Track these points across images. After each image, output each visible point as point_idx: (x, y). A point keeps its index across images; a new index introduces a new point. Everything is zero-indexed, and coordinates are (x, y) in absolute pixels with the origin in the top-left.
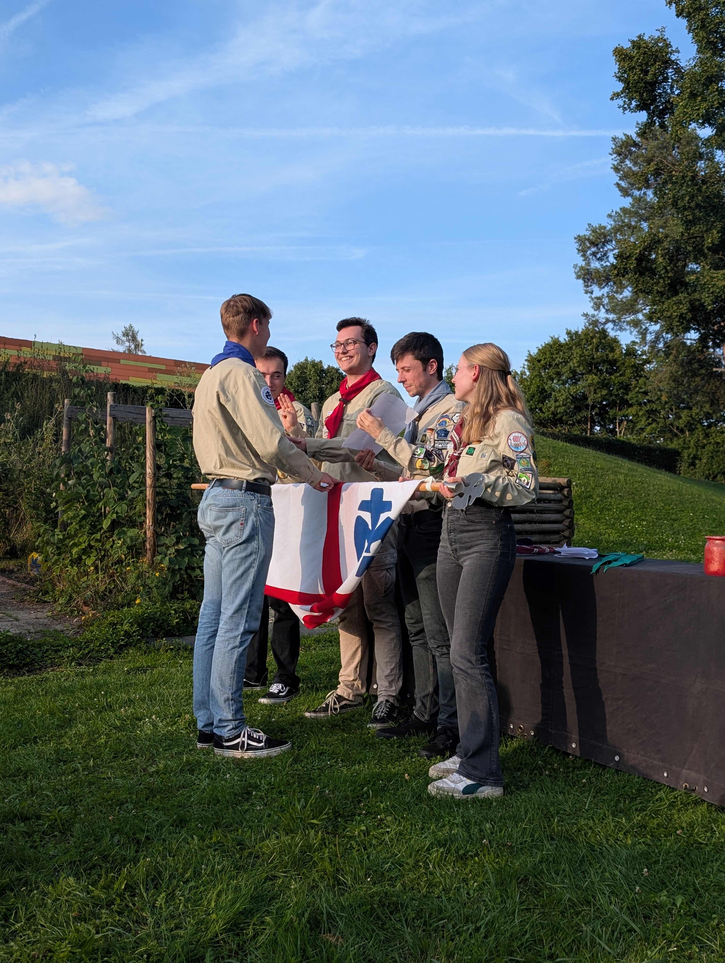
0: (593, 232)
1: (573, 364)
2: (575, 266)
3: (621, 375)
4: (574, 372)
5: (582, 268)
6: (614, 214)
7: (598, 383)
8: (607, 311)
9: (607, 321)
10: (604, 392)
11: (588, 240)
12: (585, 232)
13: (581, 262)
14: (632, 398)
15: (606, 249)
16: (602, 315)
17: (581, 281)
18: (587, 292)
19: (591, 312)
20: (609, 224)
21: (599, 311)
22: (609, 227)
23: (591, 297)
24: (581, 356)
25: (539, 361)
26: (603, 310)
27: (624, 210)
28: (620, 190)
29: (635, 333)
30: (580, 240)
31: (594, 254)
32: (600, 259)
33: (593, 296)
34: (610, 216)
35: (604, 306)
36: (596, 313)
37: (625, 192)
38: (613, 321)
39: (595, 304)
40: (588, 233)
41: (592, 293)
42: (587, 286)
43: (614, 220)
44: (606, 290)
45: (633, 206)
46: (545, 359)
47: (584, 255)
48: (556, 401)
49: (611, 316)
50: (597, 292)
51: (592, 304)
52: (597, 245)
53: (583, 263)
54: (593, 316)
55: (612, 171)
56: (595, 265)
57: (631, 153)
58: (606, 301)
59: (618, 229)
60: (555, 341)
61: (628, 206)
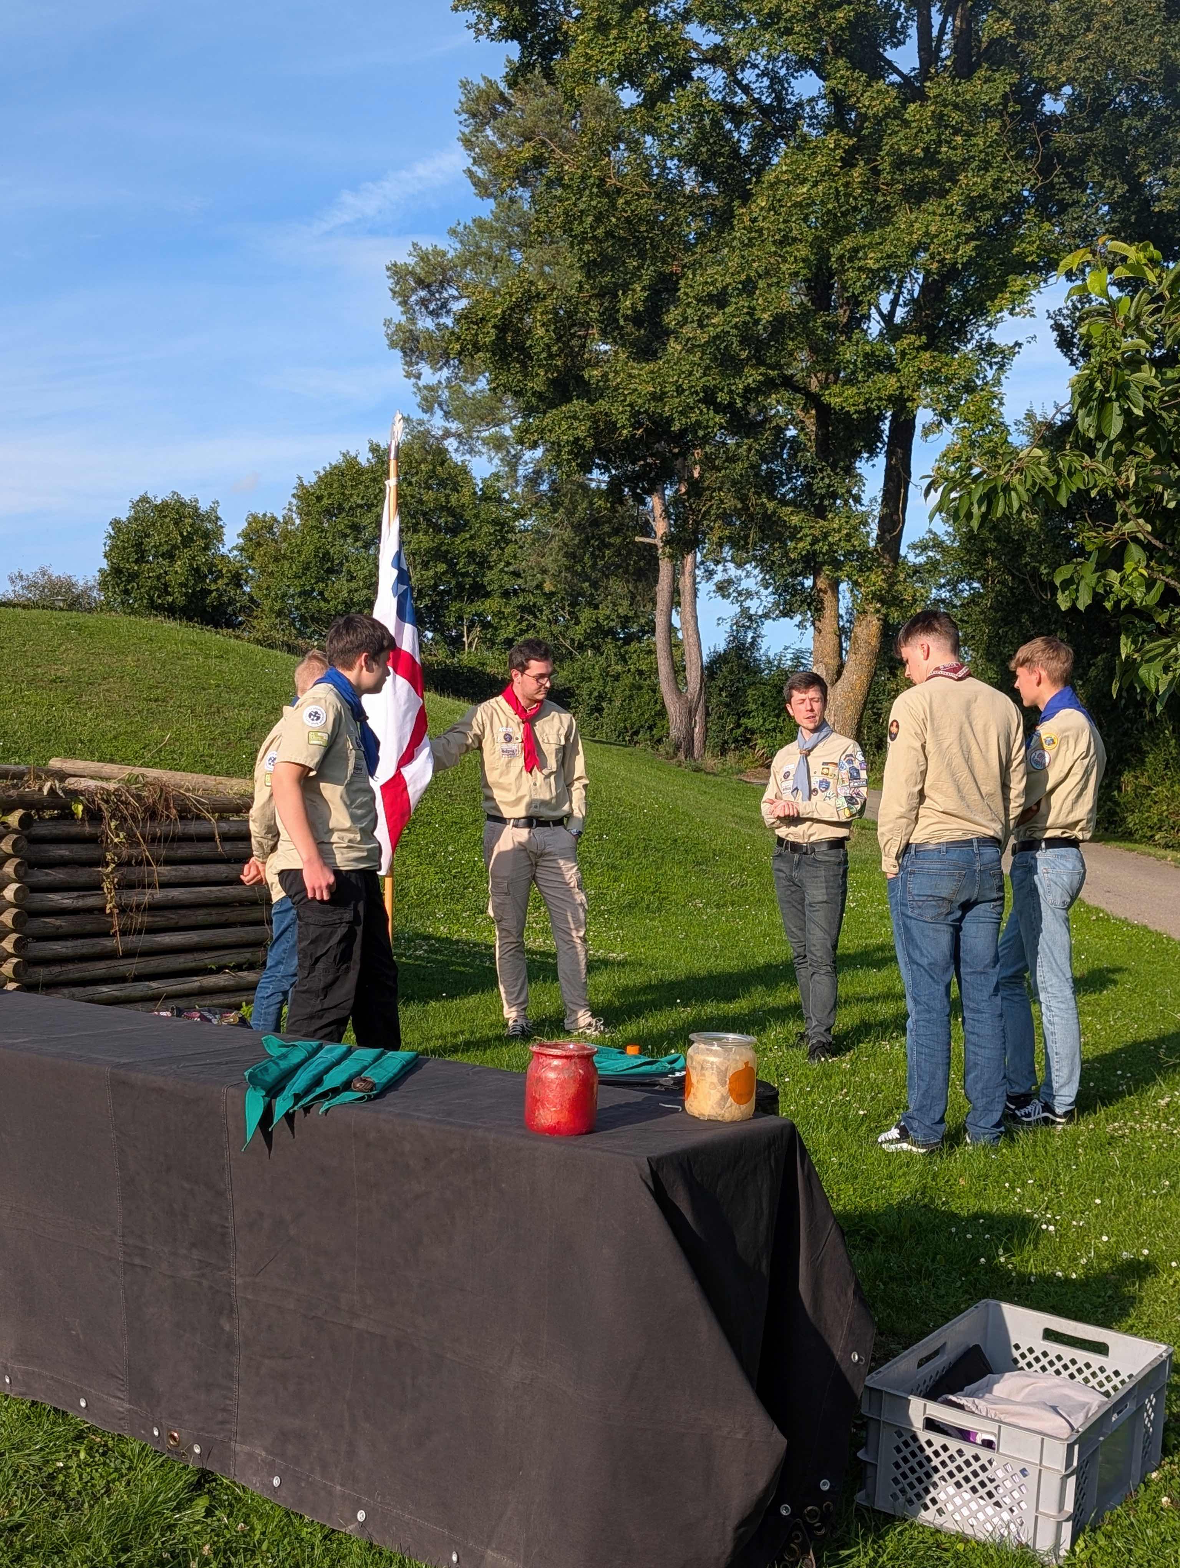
0: (422, 259)
2: (387, 323)
3: (472, 537)
5: (399, 328)
6: (460, 229)
8: (447, 415)
9: (447, 434)
10: (442, 567)
11: (412, 273)
12: (406, 258)
13: (397, 315)
14: (491, 582)
15: (445, 295)
16: (437, 423)
17: (398, 353)
18: (408, 375)
19: (418, 414)
20: (451, 248)
21: (433, 414)
22: (451, 254)
23: (416, 385)
25: (319, 498)
26: (439, 413)
27: (479, 223)
28: (475, 184)
29: (496, 461)
30: (397, 272)
31: (423, 302)
32: (434, 314)
33: (421, 383)
34: (453, 232)
35: (440, 405)
36: (426, 417)
37: (482, 188)
38: (458, 436)
39: (425, 399)
40: (411, 261)
41: (418, 377)
42: (410, 364)
43: (461, 242)
44: (446, 373)
45: (497, 217)
46: (330, 495)
47: (404, 304)
48: (351, 578)
49: (454, 426)
50: (429, 375)
51: (419, 399)
52: (429, 286)
53: (403, 319)
54: (421, 423)
55: (460, 147)
56: (426, 323)
57: (495, 115)
58: (445, 395)
59: (469, 260)
60: (351, 463)
61: (487, 216)
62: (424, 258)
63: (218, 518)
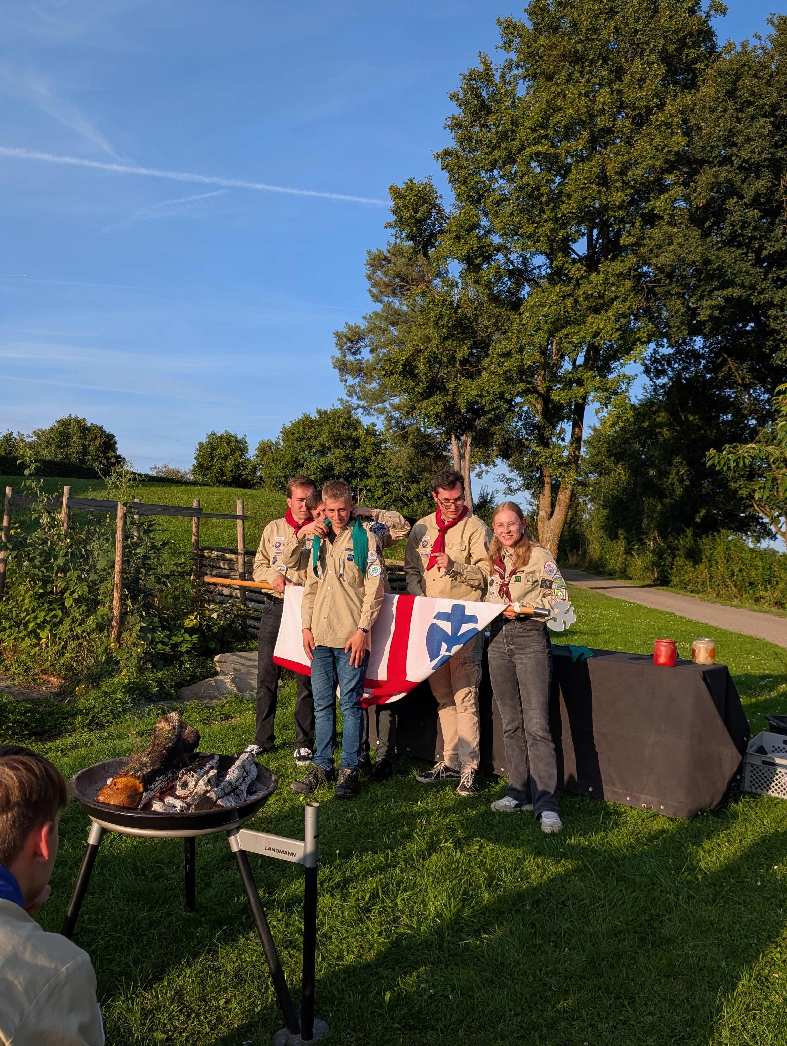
0: (350, 330)
1: (324, 438)
2: (333, 357)
3: (362, 451)
4: (322, 445)
5: (338, 359)
6: (368, 316)
7: (344, 456)
8: (359, 398)
9: (359, 406)
10: (349, 465)
11: (345, 336)
12: (343, 330)
13: (338, 354)
14: (371, 471)
15: (359, 345)
16: (354, 401)
17: (337, 371)
18: (342, 381)
19: (345, 398)
20: (363, 325)
21: (352, 397)
22: (363, 327)
23: (345, 385)
24: (330, 432)
25: (293, 434)
26: (355, 397)
27: (376, 313)
28: (372, 296)
30: (338, 336)
31: (349, 349)
32: (354, 354)
33: (347, 384)
34: (364, 318)
35: (356, 394)
36: (349, 399)
37: (376, 299)
38: (363, 407)
39: (349, 391)
40: (345, 330)
41: (346, 381)
42: (342, 375)
43: (368, 322)
44: (358, 379)
45: (383, 311)
46: (298, 432)
47: (341, 349)
48: (308, 469)
49: (362, 403)
50: (351, 380)
51: (346, 391)
52: (352, 341)
53: (340, 356)
54: (347, 402)
55: (366, 280)
56: (350, 358)
57: (383, 266)
58: (358, 389)
59: (371, 331)
60: (307, 418)
61: (379, 311)
62: (350, 329)
63: (246, 442)
